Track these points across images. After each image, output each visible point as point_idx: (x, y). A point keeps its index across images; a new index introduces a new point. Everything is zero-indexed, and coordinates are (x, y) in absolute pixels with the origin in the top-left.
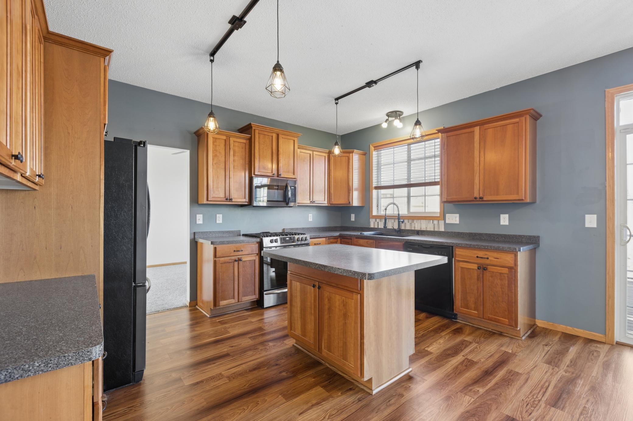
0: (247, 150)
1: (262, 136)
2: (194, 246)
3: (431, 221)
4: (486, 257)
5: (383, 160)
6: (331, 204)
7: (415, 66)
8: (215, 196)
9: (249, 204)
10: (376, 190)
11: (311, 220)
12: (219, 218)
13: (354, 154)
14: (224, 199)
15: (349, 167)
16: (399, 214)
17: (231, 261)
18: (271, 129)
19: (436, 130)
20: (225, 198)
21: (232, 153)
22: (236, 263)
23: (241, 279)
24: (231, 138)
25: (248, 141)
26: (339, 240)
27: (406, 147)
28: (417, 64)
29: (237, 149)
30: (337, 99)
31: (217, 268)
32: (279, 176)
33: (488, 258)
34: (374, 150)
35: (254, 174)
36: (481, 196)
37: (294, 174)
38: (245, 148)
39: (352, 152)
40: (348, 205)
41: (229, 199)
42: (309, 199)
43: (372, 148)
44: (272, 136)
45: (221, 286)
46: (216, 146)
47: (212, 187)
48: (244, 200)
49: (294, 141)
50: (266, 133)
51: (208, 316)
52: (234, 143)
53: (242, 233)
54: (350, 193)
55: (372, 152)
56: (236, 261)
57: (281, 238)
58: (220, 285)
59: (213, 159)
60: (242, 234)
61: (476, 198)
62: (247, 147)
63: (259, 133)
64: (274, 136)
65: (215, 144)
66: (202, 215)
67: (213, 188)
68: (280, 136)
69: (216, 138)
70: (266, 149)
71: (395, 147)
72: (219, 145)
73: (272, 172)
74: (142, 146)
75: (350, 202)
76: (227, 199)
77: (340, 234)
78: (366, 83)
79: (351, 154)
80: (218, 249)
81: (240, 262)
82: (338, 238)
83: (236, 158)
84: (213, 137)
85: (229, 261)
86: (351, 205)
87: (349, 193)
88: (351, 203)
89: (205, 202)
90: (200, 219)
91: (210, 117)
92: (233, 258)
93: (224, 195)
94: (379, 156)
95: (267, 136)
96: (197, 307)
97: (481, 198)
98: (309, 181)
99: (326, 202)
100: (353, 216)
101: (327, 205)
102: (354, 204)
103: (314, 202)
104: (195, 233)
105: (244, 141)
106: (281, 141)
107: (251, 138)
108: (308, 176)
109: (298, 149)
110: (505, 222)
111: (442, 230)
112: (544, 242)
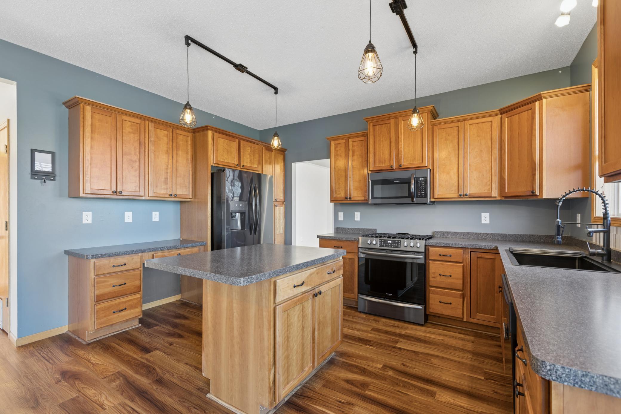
0: (366, 147)
6: (506, 197)
8: (338, 196)
11: (488, 222)
12: (357, 216)
13: (544, 100)
15: (534, 128)
18: (388, 116)
20: (346, 198)
21: (351, 153)
24: (350, 140)
25: (366, 137)
29: (356, 148)
32: (402, 168)
35: (370, 171)
38: (364, 145)
42: (457, 192)
46: (337, 150)
48: (363, 198)
50: (382, 123)
52: (353, 143)
54: (535, 174)
59: (336, 164)
63: (373, 126)
64: (393, 122)
65: (337, 149)
66: (343, 213)
67: (335, 189)
68: (400, 120)
69: (337, 144)
70: (382, 140)
72: (340, 150)
73: (390, 165)
79: (537, 103)
80: (321, 243)
83: (355, 157)
84: (335, 143)
86: (540, 197)
87: (533, 176)
88: (539, 194)
90: (341, 216)
93: (344, 195)
98: (457, 166)
99: (495, 194)
100: (579, 216)
101: (499, 198)
102: (545, 196)
103: (466, 195)
104: (337, 228)
105: (363, 138)
106: (402, 125)
107: (368, 134)
108: (454, 160)
109: (435, 127)
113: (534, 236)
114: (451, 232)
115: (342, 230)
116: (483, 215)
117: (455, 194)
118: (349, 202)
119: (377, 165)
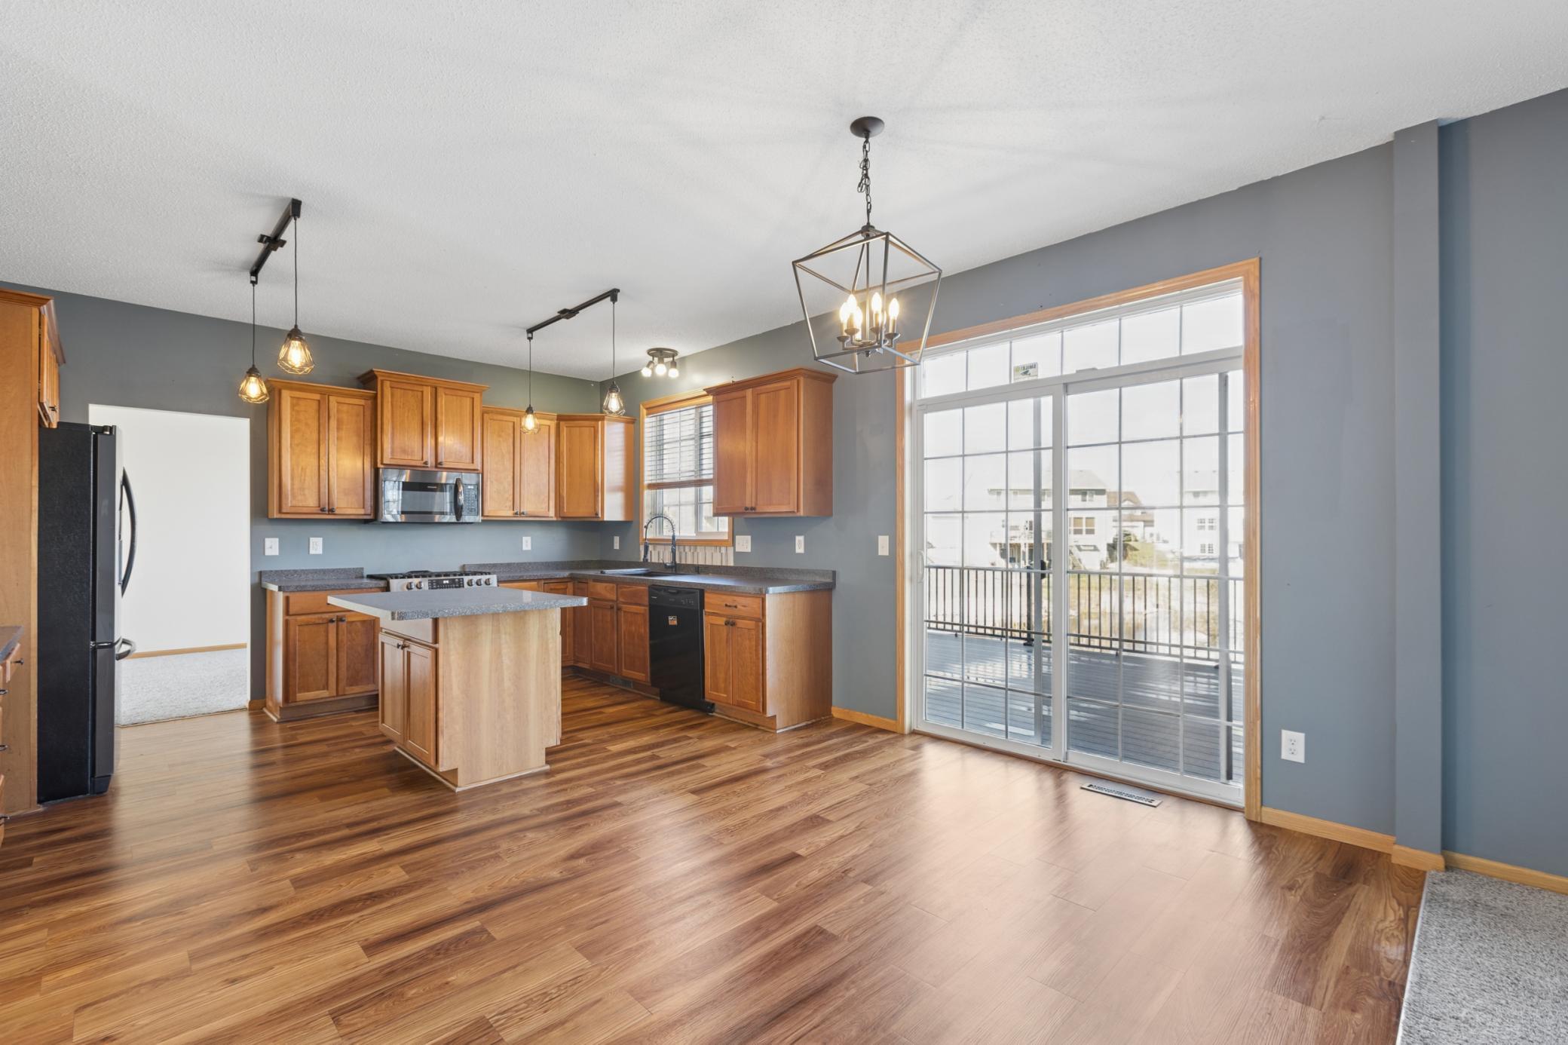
0: (368, 418)
1: (398, 393)
2: (260, 597)
3: (718, 548)
4: (734, 604)
5: (669, 433)
6: (562, 517)
7: (609, 298)
8: (295, 503)
9: (372, 519)
10: (650, 491)
11: (529, 548)
12: (316, 546)
13: (605, 422)
14: (317, 510)
15: (596, 447)
16: (674, 537)
17: (321, 622)
18: (419, 380)
19: (704, 390)
20: (319, 508)
21: (333, 423)
22: (332, 627)
23: (343, 655)
24: (331, 398)
25: (369, 402)
26: (570, 585)
27: (693, 411)
28: (613, 295)
29: (345, 416)
30: (531, 331)
31: (291, 633)
32: (439, 466)
33: (736, 607)
34: (648, 414)
35: (382, 464)
36: (753, 505)
37: (473, 462)
38: (364, 416)
39: (602, 419)
40: (596, 520)
41: (327, 509)
42: (511, 508)
43: (644, 411)
44: (422, 392)
45: (299, 666)
46: (298, 412)
47: (289, 488)
48: (362, 511)
49: (473, 399)
50: (408, 387)
51: (275, 720)
52: (338, 406)
54: (598, 496)
55: (643, 418)
56: (332, 621)
57: (432, 580)
58: (297, 664)
59: (292, 437)
60: (365, 574)
61: (747, 509)
62: (368, 413)
63: (391, 387)
64: (428, 392)
65: (296, 408)
66: (277, 540)
67: (292, 489)
68: (440, 391)
69: (299, 399)
70: (408, 417)
71: (681, 409)
72: (305, 411)
73: (422, 459)
74: (108, 433)
75: (597, 514)
76: (323, 510)
77: (571, 574)
78: (559, 312)
79: (600, 423)
80: (291, 601)
81: (340, 623)
82: (567, 582)
84: (291, 397)
85: (317, 622)
86: (601, 520)
87: (596, 497)
88: (600, 516)
89: (276, 515)
90: (272, 547)
91: (251, 376)
92: (327, 616)
93: (317, 503)
94: (660, 426)
95: (410, 392)
96: (265, 710)
97: (753, 509)
98: (512, 474)
99: (551, 514)
100: (617, 539)
101: (555, 519)
102: (606, 518)
103: (523, 513)
104: (261, 573)
105: (362, 402)
106: (442, 401)
107: (375, 397)
108: (509, 465)
109: (485, 415)
110: (800, 549)
111: (731, 563)
112: (841, 580)
113: (573, 562)
114: (487, 564)
115: (277, 575)
116: (525, 539)
117: (507, 513)
118: (326, 517)
119: (398, 456)
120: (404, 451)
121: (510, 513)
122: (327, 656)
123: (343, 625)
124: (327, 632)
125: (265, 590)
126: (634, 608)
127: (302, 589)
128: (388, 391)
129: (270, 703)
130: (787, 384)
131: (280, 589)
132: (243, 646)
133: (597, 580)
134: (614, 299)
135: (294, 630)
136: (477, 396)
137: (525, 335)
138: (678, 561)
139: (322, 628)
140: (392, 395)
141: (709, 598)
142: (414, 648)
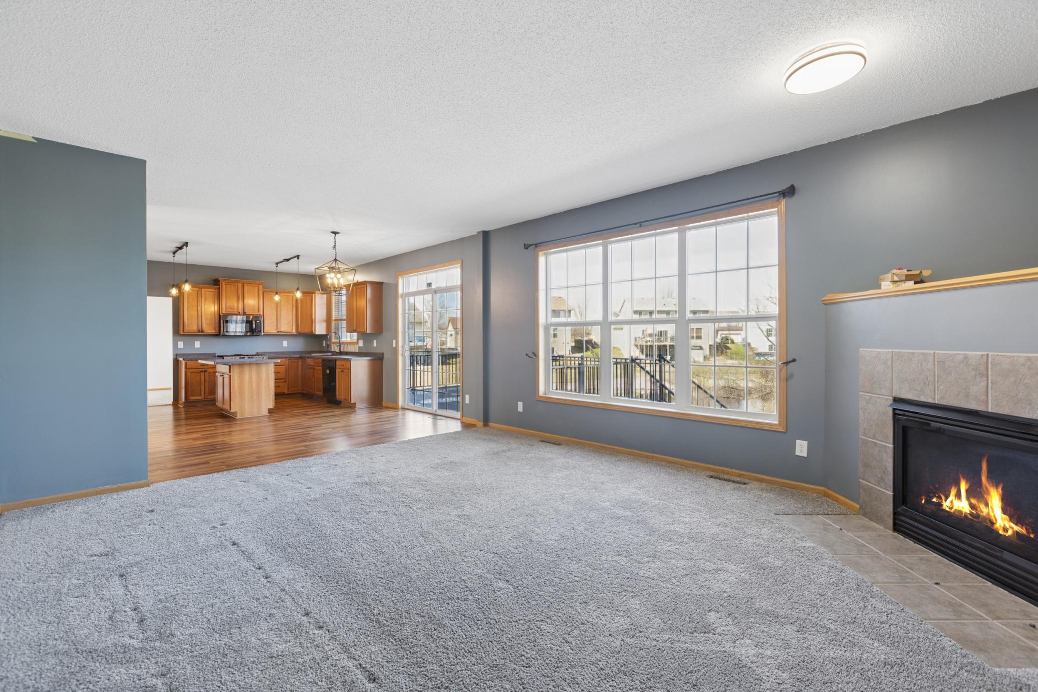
0: (217, 297)
1: (228, 286)
2: (176, 363)
3: (351, 345)
6: (299, 333)
8: (189, 329)
9: (219, 334)
10: (334, 322)
11: (286, 346)
12: (197, 344)
14: (197, 331)
15: (312, 304)
16: (340, 341)
17: (198, 372)
18: (237, 281)
21: (203, 299)
22: (203, 374)
23: (207, 384)
24: (202, 291)
25: (217, 290)
28: (298, 257)
29: (207, 296)
30: (277, 264)
31: (187, 376)
32: (246, 314)
33: (344, 365)
35: (222, 313)
36: (356, 329)
37: (259, 312)
38: (215, 296)
39: (315, 293)
40: (313, 334)
41: (201, 331)
44: (238, 286)
48: (214, 331)
49: (258, 287)
50: (232, 284)
51: (182, 408)
52: (205, 292)
53: (217, 355)
56: (202, 371)
58: (190, 387)
59: (188, 305)
61: (363, 330)
62: (217, 294)
63: (225, 284)
64: (240, 285)
66: (182, 342)
67: (188, 324)
68: (245, 285)
70: (232, 295)
72: (192, 296)
73: (238, 311)
75: (312, 331)
76: (199, 331)
77: (300, 356)
78: (283, 260)
80: (188, 364)
81: (205, 373)
83: (207, 303)
87: (312, 324)
88: (314, 332)
89: (182, 333)
90: (181, 345)
91: (173, 287)
92: (201, 370)
93: (197, 329)
95: (233, 286)
96: (178, 405)
98: (276, 316)
99: (294, 331)
100: (324, 342)
101: (296, 333)
102: (317, 333)
103: (281, 331)
104: (176, 355)
105: (214, 290)
106: (246, 288)
107: (219, 288)
108: (275, 313)
109: (265, 293)
110: (375, 345)
111: (357, 351)
112: (385, 356)
113: (306, 351)
115: (183, 355)
116: (284, 342)
117: (274, 331)
118: (200, 334)
119: (228, 310)
120: (231, 308)
121: (276, 331)
122: (201, 384)
123: (207, 373)
124: (200, 376)
125: (178, 361)
126: (318, 368)
127: (191, 360)
128: (224, 286)
129: (180, 402)
130: (363, 286)
131: (183, 359)
132: (170, 389)
133: (308, 358)
134: (298, 258)
135: (189, 374)
136: (261, 286)
137: (275, 265)
138: (342, 350)
139: (199, 374)
140: (226, 287)
141: (338, 363)
142: (225, 376)
